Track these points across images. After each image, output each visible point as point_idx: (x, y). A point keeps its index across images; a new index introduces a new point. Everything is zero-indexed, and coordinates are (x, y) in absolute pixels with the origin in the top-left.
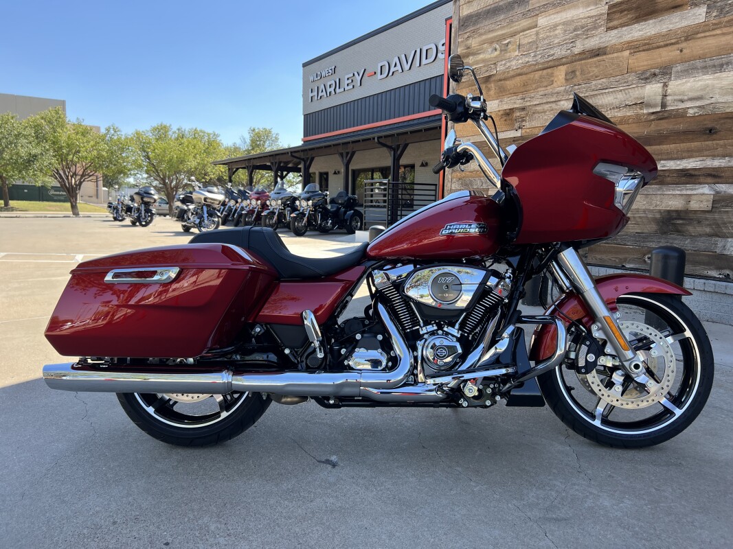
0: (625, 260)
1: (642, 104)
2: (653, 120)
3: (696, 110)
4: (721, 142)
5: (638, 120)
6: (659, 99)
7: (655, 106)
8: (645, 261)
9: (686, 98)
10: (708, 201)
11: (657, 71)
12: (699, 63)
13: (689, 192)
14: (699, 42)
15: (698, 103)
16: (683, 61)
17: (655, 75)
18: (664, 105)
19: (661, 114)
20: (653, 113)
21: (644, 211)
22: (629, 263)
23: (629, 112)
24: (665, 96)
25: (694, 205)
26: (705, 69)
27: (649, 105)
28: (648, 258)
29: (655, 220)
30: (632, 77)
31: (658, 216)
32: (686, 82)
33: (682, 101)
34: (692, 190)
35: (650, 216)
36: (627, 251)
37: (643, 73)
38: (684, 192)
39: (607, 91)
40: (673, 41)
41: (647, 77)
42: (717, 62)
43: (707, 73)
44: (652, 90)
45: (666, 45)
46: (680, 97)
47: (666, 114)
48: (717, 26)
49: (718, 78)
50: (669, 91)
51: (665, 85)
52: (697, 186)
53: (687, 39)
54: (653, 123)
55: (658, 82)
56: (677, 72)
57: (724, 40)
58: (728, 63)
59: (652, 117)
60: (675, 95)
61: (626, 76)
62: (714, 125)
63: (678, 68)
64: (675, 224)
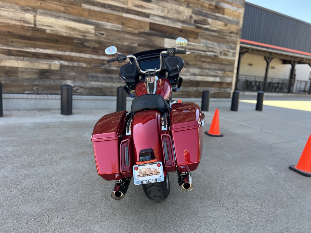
0: (24, 90)
1: (25, 22)
2: (30, 30)
3: (50, 31)
4: (61, 46)
5: (23, 27)
6: (32, 22)
7: (31, 24)
8: (34, 90)
9: (45, 24)
10: (58, 67)
11: (30, 9)
12: (49, 12)
13: (50, 63)
14: (48, 4)
15: (50, 28)
16: (42, 8)
17: (29, 10)
18: (35, 25)
19: (34, 28)
20: (30, 27)
21: (31, 69)
22: (26, 91)
23: (18, 23)
24: (35, 21)
25: (53, 68)
26: (52, 16)
27: (27, 23)
28: (36, 89)
29: (36, 73)
30: (17, 7)
31: (38, 71)
32: (44, 18)
33: (44, 26)
34: (51, 62)
35: (34, 71)
36: (25, 86)
37: (23, 7)
38: (48, 62)
39: (3, 9)
41: (25, 10)
42: (56, 15)
43: (52, 17)
44: (29, 16)
46: (43, 24)
47: (36, 29)
49: (57, 21)
50: (37, 20)
51: (35, 16)
52: (53, 61)
54: (31, 32)
55: (31, 14)
56: (40, 13)
57: (58, 7)
58: (61, 17)
59: (30, 29)
60: (40, 22)
61: (14, 5)
62: (57, 38)
63: (40, 11)
64: (46, 75)
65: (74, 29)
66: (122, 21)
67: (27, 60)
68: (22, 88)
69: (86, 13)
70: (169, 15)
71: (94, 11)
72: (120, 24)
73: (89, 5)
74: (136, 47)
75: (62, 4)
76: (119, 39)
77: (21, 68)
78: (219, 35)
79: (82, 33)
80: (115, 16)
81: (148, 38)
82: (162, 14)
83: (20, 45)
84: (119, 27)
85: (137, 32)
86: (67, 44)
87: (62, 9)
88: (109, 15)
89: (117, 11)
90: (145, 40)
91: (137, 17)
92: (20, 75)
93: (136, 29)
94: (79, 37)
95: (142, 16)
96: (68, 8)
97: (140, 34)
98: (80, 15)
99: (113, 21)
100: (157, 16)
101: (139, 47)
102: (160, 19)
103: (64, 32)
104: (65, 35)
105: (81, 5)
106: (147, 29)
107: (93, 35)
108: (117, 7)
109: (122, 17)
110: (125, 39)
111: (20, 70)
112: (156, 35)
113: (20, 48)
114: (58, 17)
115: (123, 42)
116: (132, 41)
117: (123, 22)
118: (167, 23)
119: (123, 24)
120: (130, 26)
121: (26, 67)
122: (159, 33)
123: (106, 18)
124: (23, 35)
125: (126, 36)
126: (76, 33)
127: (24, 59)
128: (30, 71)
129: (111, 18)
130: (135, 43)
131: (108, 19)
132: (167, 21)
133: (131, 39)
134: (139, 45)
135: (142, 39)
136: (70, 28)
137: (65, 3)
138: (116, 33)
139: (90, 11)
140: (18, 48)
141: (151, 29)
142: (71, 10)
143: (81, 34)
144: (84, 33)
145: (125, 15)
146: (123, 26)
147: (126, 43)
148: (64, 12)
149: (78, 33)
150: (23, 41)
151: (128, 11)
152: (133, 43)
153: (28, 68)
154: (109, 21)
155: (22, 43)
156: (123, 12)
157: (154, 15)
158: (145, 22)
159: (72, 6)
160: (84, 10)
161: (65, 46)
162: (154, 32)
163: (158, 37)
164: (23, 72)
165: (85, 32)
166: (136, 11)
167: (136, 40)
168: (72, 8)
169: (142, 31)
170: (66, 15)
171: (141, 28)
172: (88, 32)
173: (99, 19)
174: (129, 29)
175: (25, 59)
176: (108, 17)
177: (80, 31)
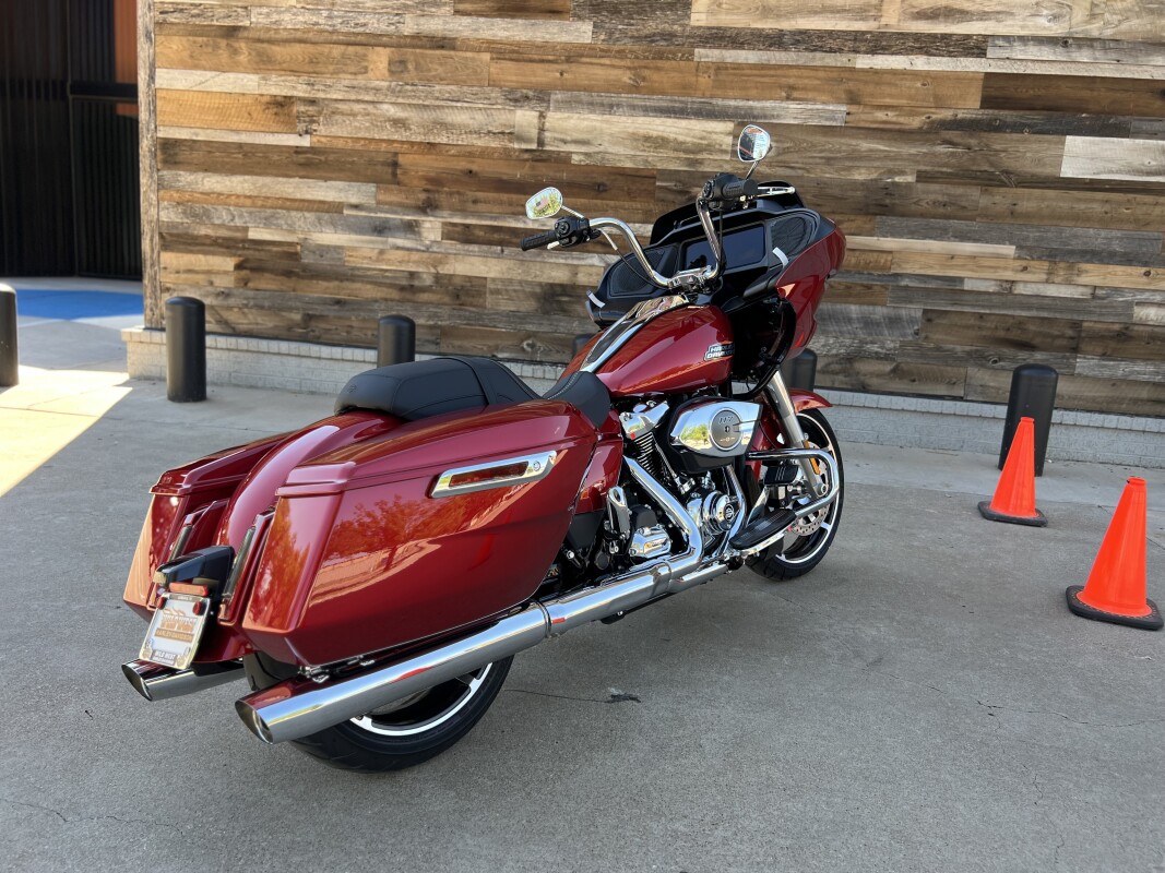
0: (497, 348)
1: (513, 136)
2: (527, 160)
3: (582, 157)
4: (612, 203)
5: (507, 154)
6: (534, 133)
7: (528, 140)
8: (523, 349)
9: (569, 138)
10: (598, 275)
11: (531, 94)
12: (584, 96)
13: (575, 262)
14: (583, 69)
15: (584, 149)
16: (565, 88)
17: (527, 98)
18: (541, 142)
19: (537, 154)
20: (527, 151)
21: (520, 282)
22: (502, 351)
23: (495, 144)
24: (542, 130)
25: (582, 279)
26: (592, 106)
27: (520, 139)
28: (528, 345)
29: (533, 295)
30: (495, 94)
31: (538, 290)
32: (569, 118)
33: (565, 142)
34: (579, 259)
35: (528, 289)
37: (512, 91)
38: (570, 262)
39: (459, 104)
40: (551, 58)
41: (517, 99)
42: (606, 101)
43: (593, 112)
44: (525, 118)
45: (542, 61)
46: (562, 136)
47: (544, 156)
48: (605, 53)
49: (607, 122)
50: (547, 125)
51: (542, 116)
52: (585, 255)
53: (568, 60)
54: (528, 164)
55: (532, 109)
56: (557, 101)
57: (614, 74)
58: (619, 105)
59: (526, 156)
60: (555, 131)
61: (488, 89)
62: (604, 180)
63: (558, 96)
64: (559, 302)
65: (660, 142)
66: (851, 85)
67: (511, 257)
68: (491, 343)
69: (704, 81)
70: (1094, 29)
71: (738, 67)
72: (839, 101)
73: (719, 47)
74: (908, 186)
75: (628, 63)
76: (829, 161)
77: (494, 280)
79: (686, 151)
80: (821, 74)
81: (973, 142)
82: (1057, 29)
83: (496, 209)
84: (835, 111)
85: (916, 122)
86: (631, 195)
87: (626, 77)
88: (795, 72)
89: (831, 51)
90: (952, 154)
91: (921, 63)
92: (489, 300)
93: (912, 113)
94: (673, 166)
95: (950, 54)
96: (646, 73)
97: (934, 131)
98: (686, 88)
99: (810, 95)
100: (1023, 39)
101: (920, 186)
102: (1046, 53)
103: (624, 156)
104: (629, 165)
105: (692, 54)
106: (969, 106)
107: (728, 157)
108: (831, 35)
109: (853, 70)
110: (855, 157)
111: (490, 286)
112: (1017, 128)
113: (495, 219)
114: (610, 108)
115: (849, 169)
116: (890, 164)
117: (853, 89)
118: (1086, 64)
119: (853, 99)
120: (888, 101)
121: (507, 276)
122: (1036, 117)
123: (781, 87)
124: (505, 177)
125: (865, 145)
126: (663, 153)
127: (502, 251)
128: (515, 291)
129: (800, 83)
130: (902, 173)
131: (792, 88)
132: (1084, 56)
133: (887, 157)
134: (923, 177)
135: (942, 149)
136: (647, 138)
137: (637, 58)
138: (819, 139)
139: (720, 67)
140: (492, 218)
141: (986, 102)
142: (656, 77)
143: (682, 155)
144: (693, 151)
145: (863, 62)
146: (853, 109)
147: (860, 175)
148: (634, 88)
149: (671, 154)
150: (505, 197)
151: (879, 43)
152: (892, 172)
153: (511, 281)
154: (795, 94)
155: (501, 203)
156: (856, 51)
157: (1007, 38)
158: (958, 78)
159: (660, 63)
160: (699, 68)
161: (627, 204)
162: (1007, 115)
163: (1025, 135)
164: (497, 292)
165: (699, 149)
166: (917, 37)
167: (912, 158)
168: (658, 69)
169: (946, 114)
170: (637, 98)
171: (940, 103)
172: (709, 148)
173: (754, 92)
174: (880, 115)
175: (507, 251)
176: (791, 81)
177: (679, 146)
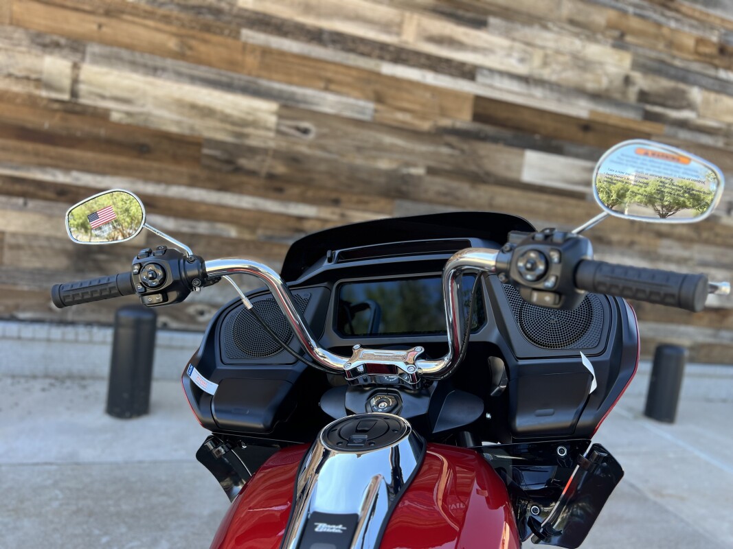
0: (17, 307)
1: (39, 82)
2: (56, 111)
3: (123, 116)
4: (156, 165)
5: (32, 101)
6: (66, 83)
7: (59, 90)
8: (50, 309)
9: (108, 94)
11: (63, 41)
12: (125, 54)
14: (124, 26)
15: (125, 108)
16: (103, 42)
17: (57, 45)
18: (74, 94)
19: (70, 105)
20: (57, 101)
21: (48, 238)
22: (24, 310)
23: (17, 88)
24: (75, 81)
26: (134, 65)
27: (49, 86)
29: (64, 252)
30: (18, 34)
31: (70, 247)
32: (107, 73)
33: (103, 97)
35: (58, 245)
36: (22, 294)
37: (39, 35)
40: (87, 7)
41: (46, 43)
42: (150, 63)
43: (136, 71)
44: (56, 66)
45: (76, 10)
46: (101, 91)
47: (78, 109)
48: (149, 15)
49: (151, 84)
50: (82, 77)
51: (76, 66)
53: (108, 13)
54: (58, 116)
55: (65, 57)
56: (94, 55)
57: (160, 38)
58: (164, 69)
59: (56, 106)
60: (90, 83)
61: (9, 29)
62: (146, 140)
63: (93, 49)
64: (95, 261)
65: (207, 112)
66: (378, 87)
67: (35, 211)
68: (10, 302)
69: (251, 61)
70: (546, 74)
71: (282, 54)
72: (367, 98)
73: (265, 31)
74: (419, 178)
75: (173, 29)
76: (359, 149)
77: (14, 235)
78: (727, 144)
79: (234, 123)
80: (354, 73)
81: (465, 146)
82: (522, 69)
83: (18, 158)
84: (365, 107)
85: (426, 125)
86: (176, 159)
87: (172, 44)
88: (332, 67)
89: (363, 54)
90: (451, 156)
91: (430, 78)
92: (8, 256)
93: (424, 117)
94: (221, 137)
95: (451, 75)
96: (193, 43)
97: (439, 134)
98: (233, 65)
99: (345, 90)
100: (502, 73)
101: (429, 179)
102: (515, 86)
103: (170, 121)
104: (174, 129)
105: (238, 33)
106: (463, 119)
107: (271, 134)
108: (362, 41)
109: (379, 74)
110: (380, 149)
111: (9, 240)
112: (495, 140)
113: (17, 168)
114: (154, 71)
115: (375, 158)
116: (407, 158)
117: (381, 90)
118: (539, 99)
119: (379, 99)
120: (406, 105)
121: (31, 230)
122: (507, 134)
123: (320, 78)
124: (30, 126)
125: (388, 139)
126: (210, 123)
127: (25, 204)
128: (41, 247)
129: (340, 77)
130: (415, 165)
131: (329, 81)
132: (538, 92)
133: (404, 151)
134: (431, 171)
135: (445, 150)
136: (193, 107)
137: (183, 26)
138: (352, 129)
139: (266, 51)
140: (12, 168)
141: (477, 117)
142: (203, 48)
143: (229, 127)
144: (241, 124)
145: (388, 69)
146: (380, 107)
147: (384, 164)
148: (180, 56)
149: (218, 125)
150: (29, 146)
151: (400, 55)
152: (408, 165)
153: (36, 237)
154: (333, 87)
155: (25, 152)
156: (381, 58)
157: (492, 71)
158: (456, 95)
159: (207, 36)
160: (246, 48)
161: (172, 167)
162: (489, 129)
163: (500, 147)
164: (18, 247)
165: (244, 123)
166: (429, 57)
167: (423, 155)
168: (205, 41)
169: (446, 122)
170: (183, 66)
171: (443, 113)
172: (255, 124)
173: (296, 79)
174: (400, 116)
175: (31, 204)
176: (329, 75)
177: (226, 118)
